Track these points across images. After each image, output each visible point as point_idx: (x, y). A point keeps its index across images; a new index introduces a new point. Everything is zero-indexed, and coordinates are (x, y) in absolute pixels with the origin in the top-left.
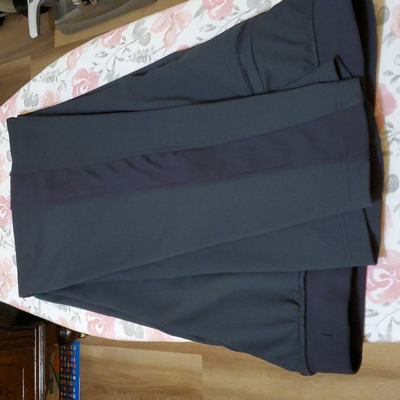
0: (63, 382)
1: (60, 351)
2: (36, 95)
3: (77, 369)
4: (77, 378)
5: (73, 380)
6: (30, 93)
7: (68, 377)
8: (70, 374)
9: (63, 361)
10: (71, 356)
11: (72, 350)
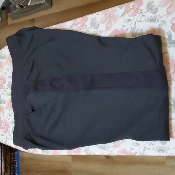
0: (12, 168)
1: (10, 155)
2: (5, 55)
3: (18, 162)
4: (18, 166)
5: (16, 167)
6: (2, 54)
7: (14, 166)
8: (15, 164)
9: (12, 159)
10: (15, 157)
11: (16, 154)
